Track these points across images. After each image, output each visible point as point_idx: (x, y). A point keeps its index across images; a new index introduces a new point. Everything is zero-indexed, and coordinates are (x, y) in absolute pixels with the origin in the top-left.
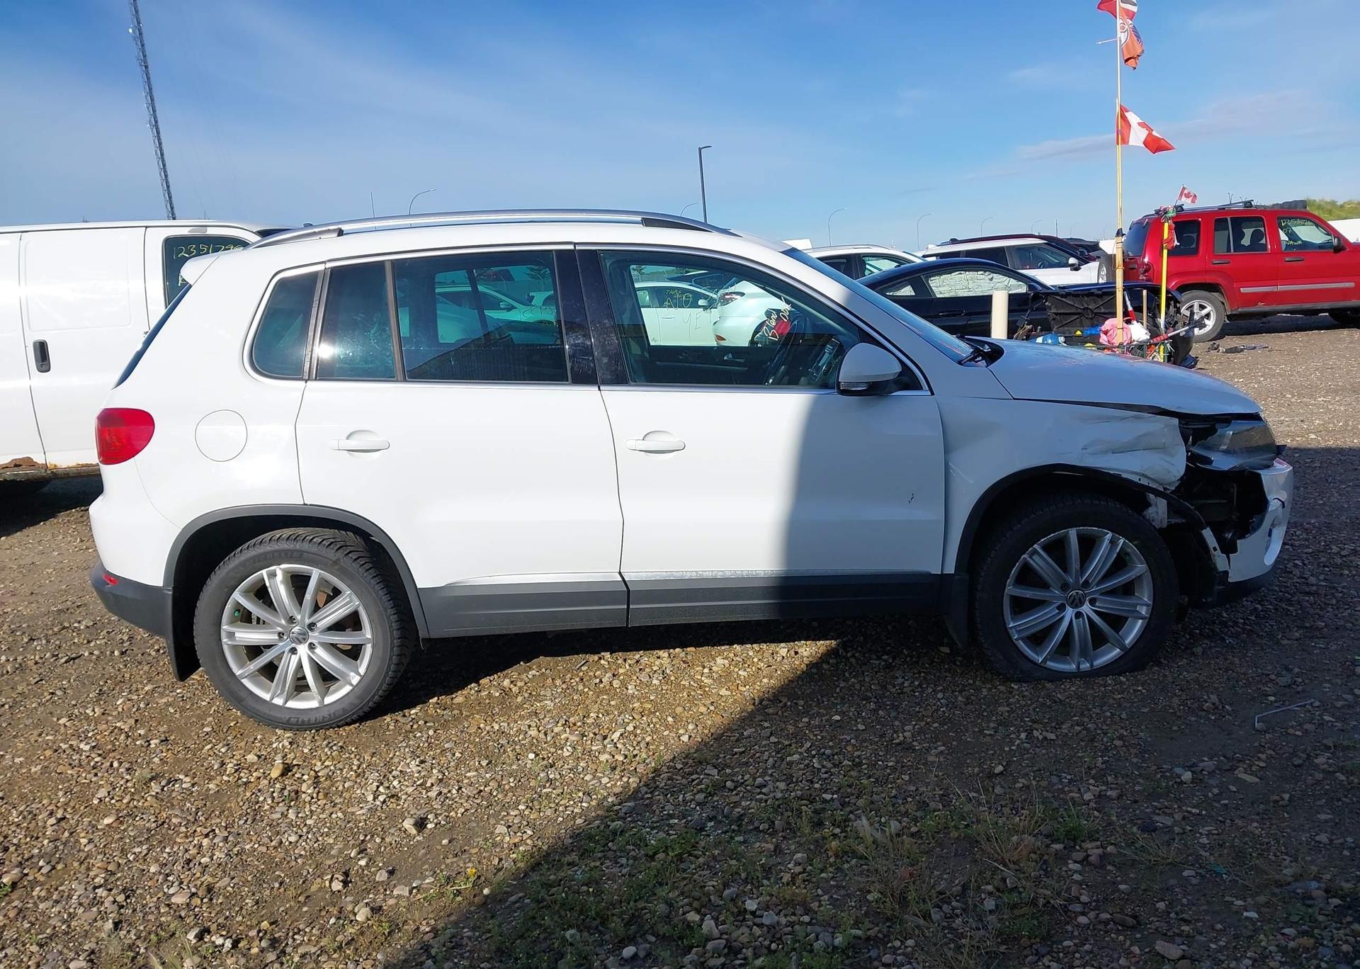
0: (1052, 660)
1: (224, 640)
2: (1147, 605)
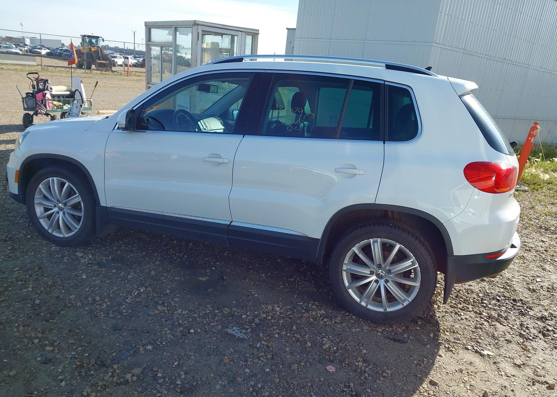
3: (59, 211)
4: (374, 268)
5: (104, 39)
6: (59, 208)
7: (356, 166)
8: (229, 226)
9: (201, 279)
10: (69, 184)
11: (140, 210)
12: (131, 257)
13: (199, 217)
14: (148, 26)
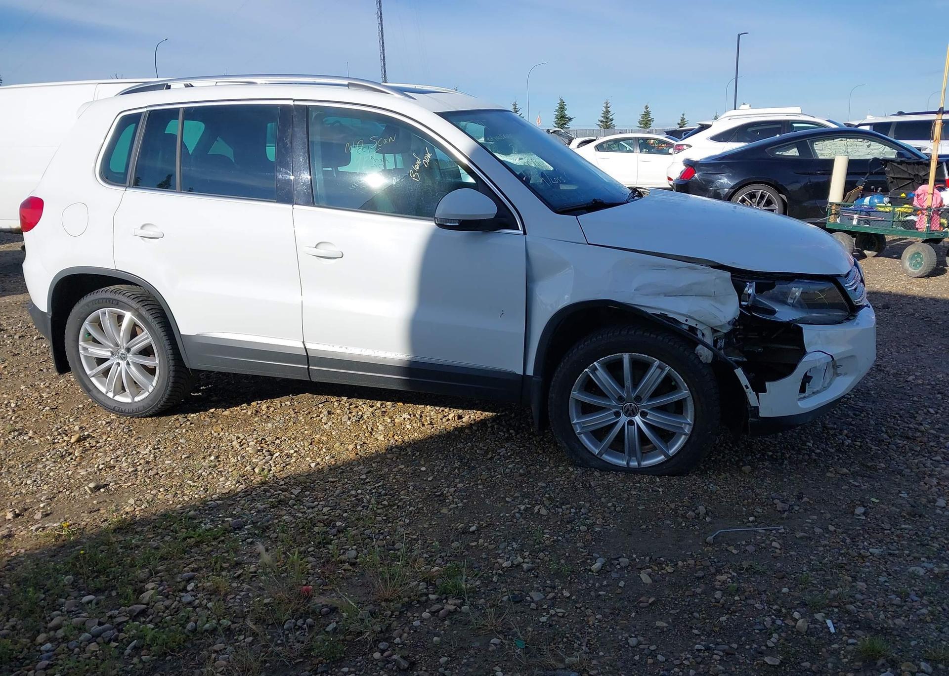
0: (607, 452)
1: (81, 351)
2: (689, 424)
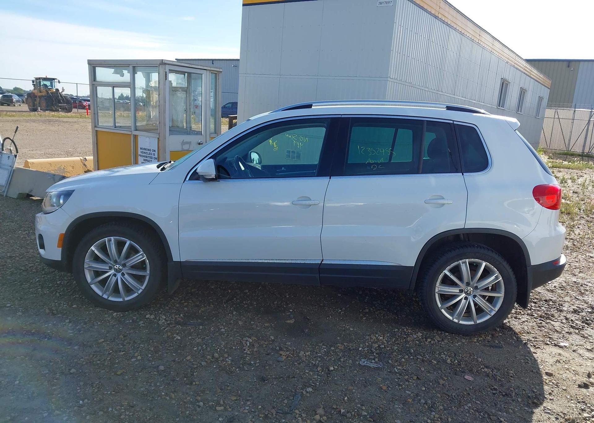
3: (115, 273)
4: (463, 286)
5: (60, 82)
6: (116, 270)
7: (444, 197)
8: (320, 265)
9: (289, 322)
10: (130, 242)
11: (221, 261)
12: (202, 311)
13: (287, 260)
14: (93, 64)
